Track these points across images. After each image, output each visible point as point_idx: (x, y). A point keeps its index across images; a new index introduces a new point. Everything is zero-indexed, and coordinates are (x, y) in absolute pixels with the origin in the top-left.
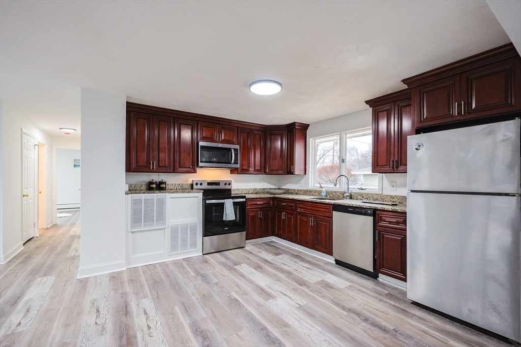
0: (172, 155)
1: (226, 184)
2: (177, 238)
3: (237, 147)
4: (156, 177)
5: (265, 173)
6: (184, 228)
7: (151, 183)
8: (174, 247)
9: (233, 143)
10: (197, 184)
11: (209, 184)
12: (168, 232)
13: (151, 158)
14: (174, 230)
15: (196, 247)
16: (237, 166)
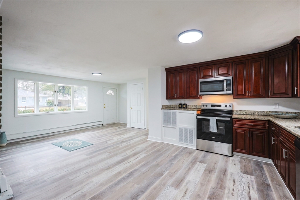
1: (227, 106)
3: (230, 78)
4: (183, 102)
6: (186, 130)
8: (180, 139)
9: (228, 76)
11: (212, 106)
13: (176, 92)
14: (181, 130)
15: (193, 143)
16: (231, 92)
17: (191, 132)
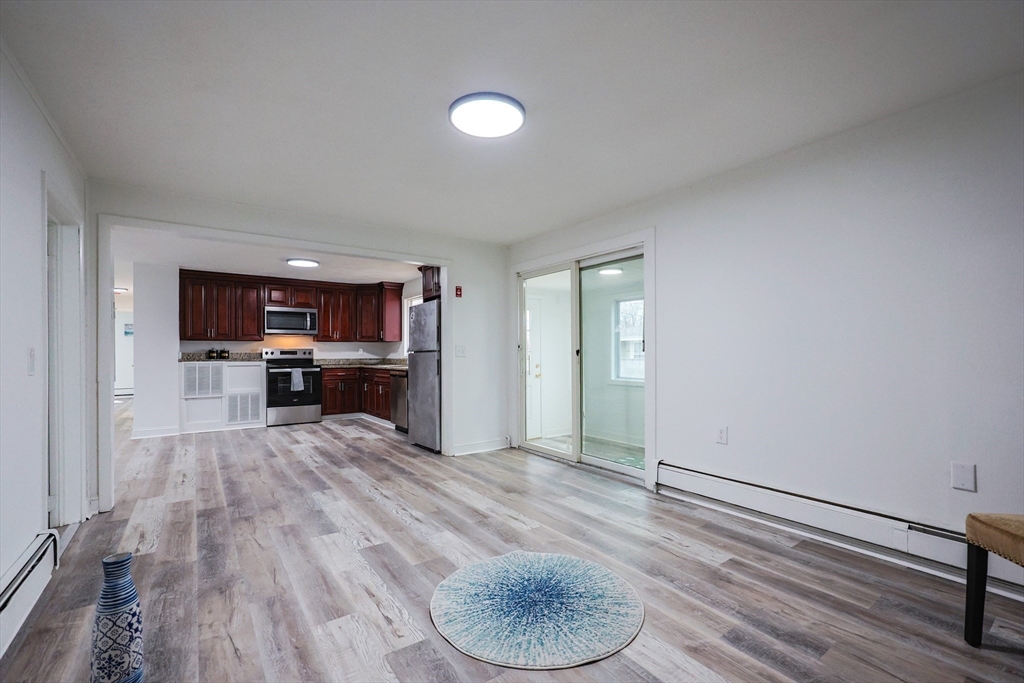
0: (233, 322)
1: (305, 353)
2: (237, 408)
3: (315, 311)
4: (217, 346)
5: (356, 341)
6: (244, 398)
7: (211, 352)
8: (232, 417)
9: (311, 307)
10: (267, 353)
11: (282, 353)
12: (225, 402)
13: (209, 325)
14: (233, 399)
15: (258, 418)
16: (316, 332)
17: (255, 399)
